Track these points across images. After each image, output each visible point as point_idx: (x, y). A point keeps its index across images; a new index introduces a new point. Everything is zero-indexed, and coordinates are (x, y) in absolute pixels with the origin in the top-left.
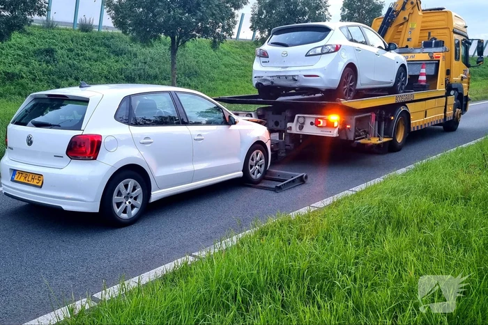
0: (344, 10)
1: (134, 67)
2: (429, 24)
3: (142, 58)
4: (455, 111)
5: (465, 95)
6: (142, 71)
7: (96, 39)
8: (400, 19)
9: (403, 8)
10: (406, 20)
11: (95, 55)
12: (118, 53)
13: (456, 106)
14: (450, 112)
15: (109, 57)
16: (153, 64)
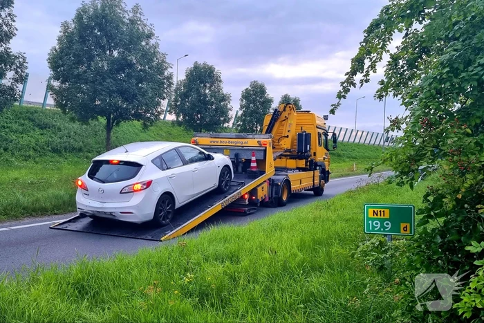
0: (242, 100)
1: (59, 140)
2: (304, 121)
3: (66, 132)
4: (320, 181)
5: (327, 170)
6: (67, 144)
7: (21, 113)
8: (282, 117)
9: (284, 110)
10: (287, 118)
11: (20, 128)
12: (42, 127)
13: (321, 178)
14: (317, 181)
15: (34, 130)
16: (77, 137)
